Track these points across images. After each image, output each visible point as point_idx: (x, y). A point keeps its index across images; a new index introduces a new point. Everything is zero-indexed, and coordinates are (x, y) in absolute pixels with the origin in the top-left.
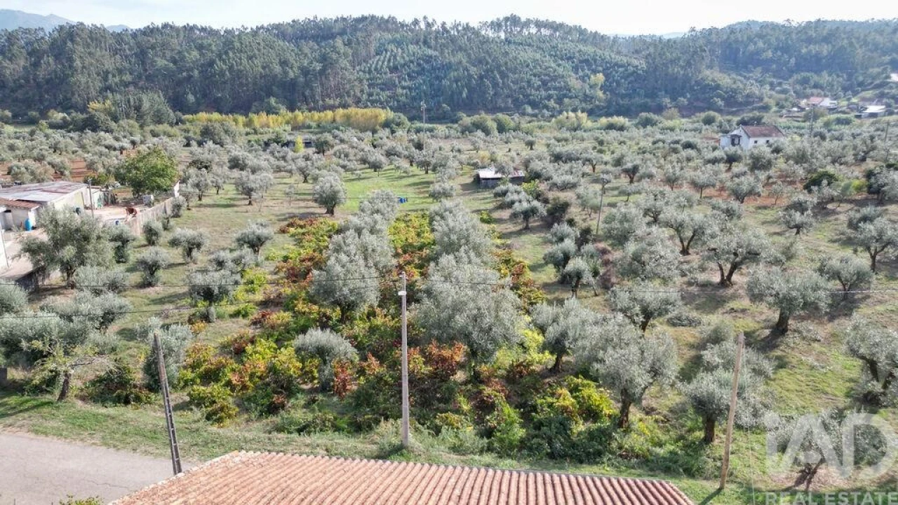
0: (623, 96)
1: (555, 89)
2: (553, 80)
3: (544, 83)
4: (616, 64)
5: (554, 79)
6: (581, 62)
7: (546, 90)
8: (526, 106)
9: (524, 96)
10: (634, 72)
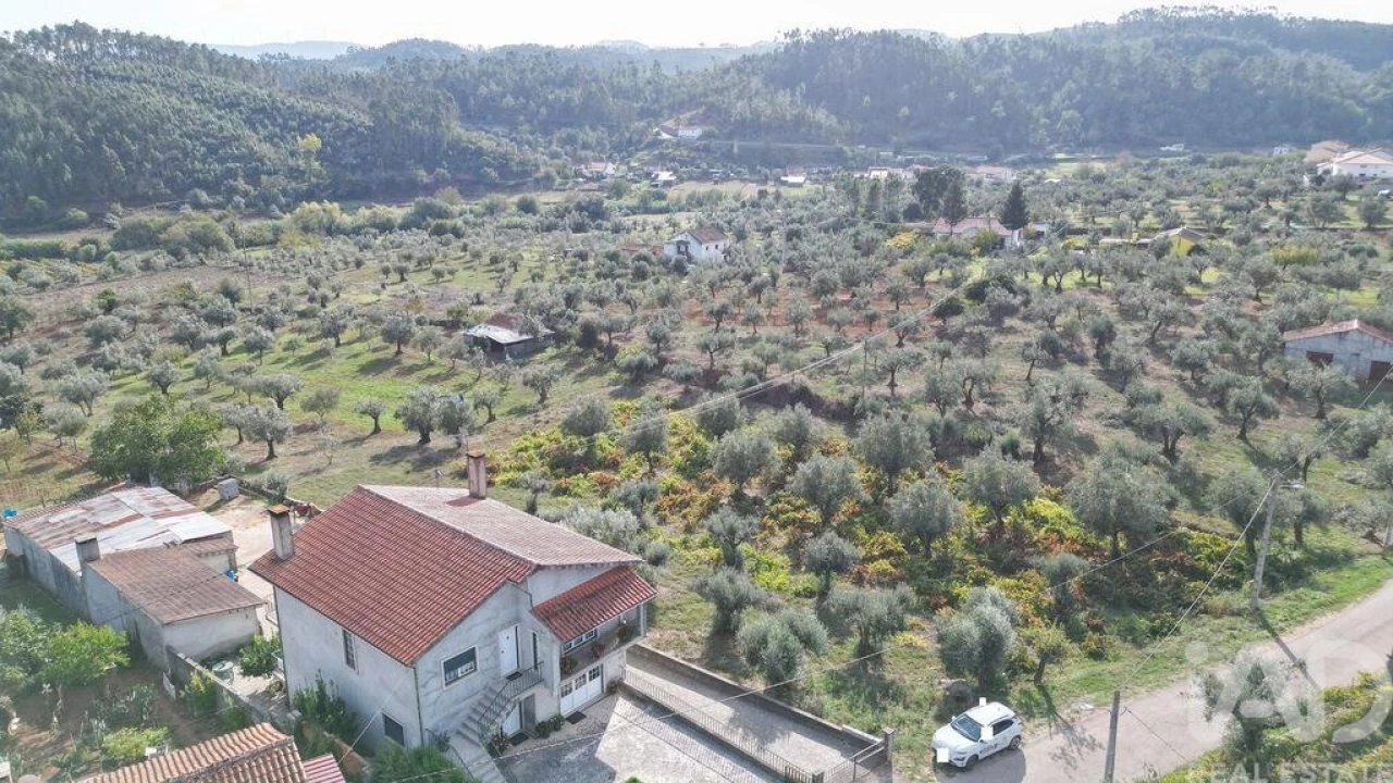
0: (353, 169)
1: (236, 159)
2: (223, 145)
3: (212, 150)
4: (317, 117)
5: (226, 142)
6: (255, 111)
7: (222, 161)
8: (197, 190)
9: (183, 173)
10: (350, 130)
